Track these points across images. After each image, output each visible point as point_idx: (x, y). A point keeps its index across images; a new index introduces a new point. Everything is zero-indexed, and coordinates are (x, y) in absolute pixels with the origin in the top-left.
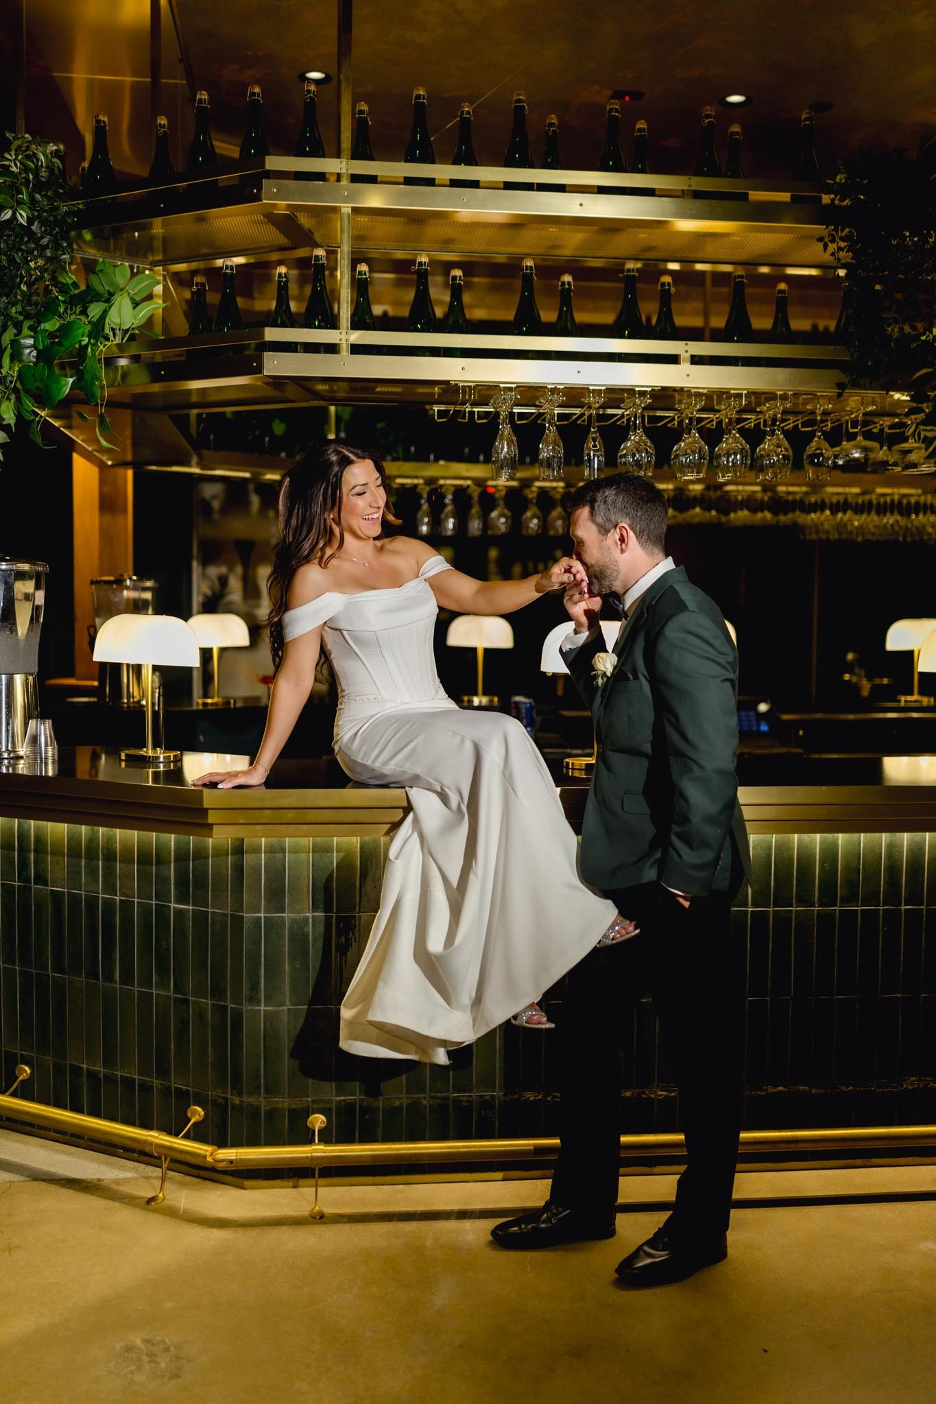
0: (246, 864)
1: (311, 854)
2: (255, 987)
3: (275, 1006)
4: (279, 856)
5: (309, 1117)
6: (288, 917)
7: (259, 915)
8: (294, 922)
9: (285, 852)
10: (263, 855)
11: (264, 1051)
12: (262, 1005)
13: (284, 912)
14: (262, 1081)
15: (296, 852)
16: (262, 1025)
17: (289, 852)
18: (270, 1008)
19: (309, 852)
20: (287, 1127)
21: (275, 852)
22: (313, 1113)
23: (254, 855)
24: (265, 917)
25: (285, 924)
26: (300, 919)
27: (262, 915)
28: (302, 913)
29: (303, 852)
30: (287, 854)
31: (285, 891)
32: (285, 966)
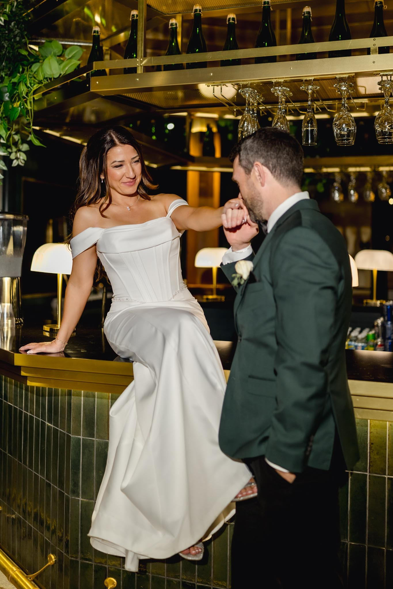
0: (73, 402)
1: (110, 400)
2: (76, 484)
3: (87, 499)
4: (91, 399)
5: (106, 578)
6: (96, 440)
7: (79, 437)
8: (99, 444)
9: (95, 397)
10: (82, 398)
11: (81, 528)
12: (80, 497)
13: (93, 437)
14: (80, 547)
15: (102, 398)
16: (80, 510)
17: (97, 398)
18: (85, 500)
19: (109, 399)
20: (93, 582)
21: (89, 397)
22: (109, 577)
23: (77, 397)
24: (83, 438)
25: (94, 445)
26: (103, 443)
27: (81, 437)
28: (104, 439)
29: (106, 399)
30: (96, 399)
31: (94, 423)
32: (93, 473)
